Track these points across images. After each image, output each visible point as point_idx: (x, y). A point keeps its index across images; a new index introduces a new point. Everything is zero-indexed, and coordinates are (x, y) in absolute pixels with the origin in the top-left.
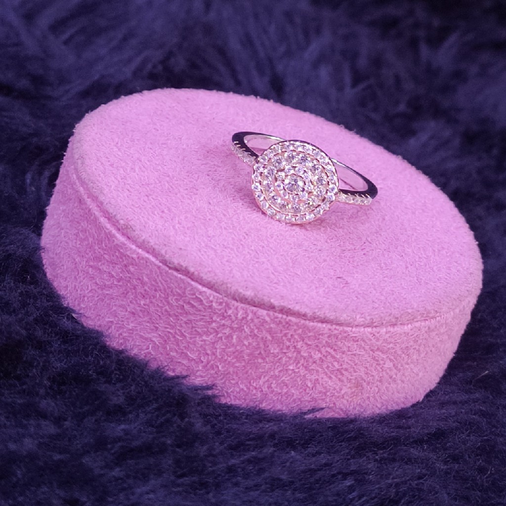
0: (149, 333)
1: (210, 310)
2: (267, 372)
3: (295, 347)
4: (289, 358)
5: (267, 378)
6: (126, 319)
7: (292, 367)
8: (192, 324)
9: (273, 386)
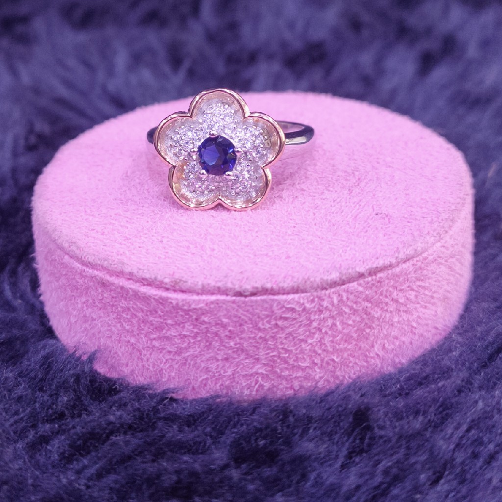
0: (251, 368)
1: (304, 313)
2: (377, 337)
3: (392, 300)
4: (391, 312)
5: (379, 342)
6: (221, 368)
7: (396, 319)
8: (292, 336)
9: (386, 346)
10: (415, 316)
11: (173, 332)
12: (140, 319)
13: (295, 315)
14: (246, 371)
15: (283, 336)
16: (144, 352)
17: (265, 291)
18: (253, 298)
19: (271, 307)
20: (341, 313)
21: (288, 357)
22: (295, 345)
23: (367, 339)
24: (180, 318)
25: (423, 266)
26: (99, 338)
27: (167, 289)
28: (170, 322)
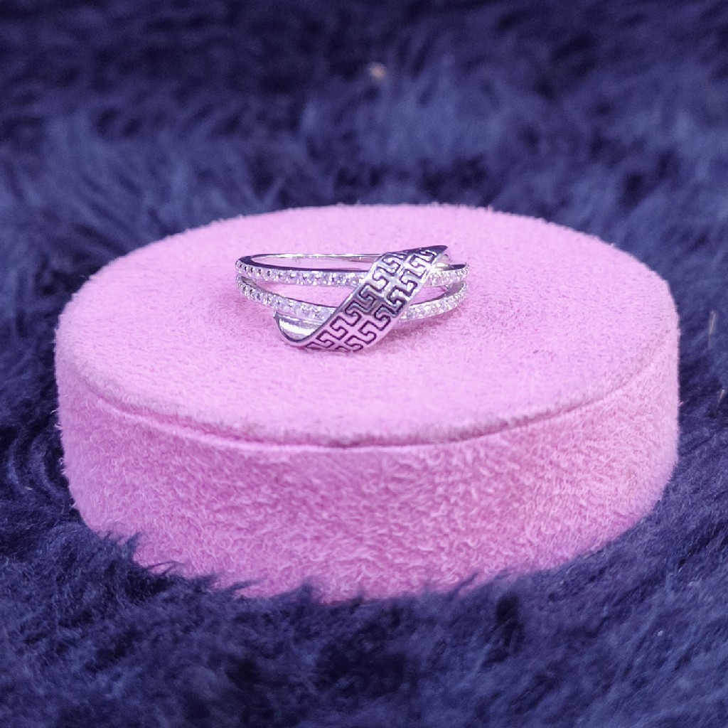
0: (352, 552)
1: (426, 473)
2: (530, 516)
3: (551, 463)
4: (549, 481)
5: (532, 524)
6: (310, 551)
7: (556, 492)
8: (409, 506)
9: (543, 529)
10: (584, 491)
11: (244, 500)
12: (199, 483)
13: (412, 476)
14: (344, 556)
15: (397, 505)
16: (205, 531)
17: (372, 441)
18: (355, 450)
19: (380, 462)
20: (477, 476)
21: (403, 537)
22: (412, 519)
23: (514, 517)
24: (254, 479)
25: (595, 419)
26: (143, 516)
27: (237, 438)
28: (240, 484)
